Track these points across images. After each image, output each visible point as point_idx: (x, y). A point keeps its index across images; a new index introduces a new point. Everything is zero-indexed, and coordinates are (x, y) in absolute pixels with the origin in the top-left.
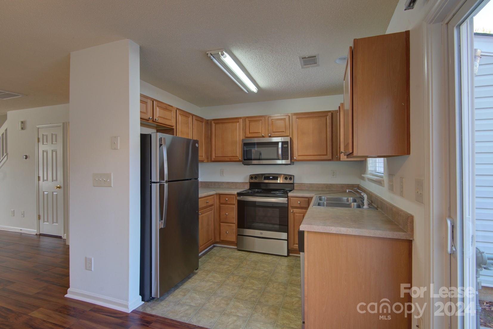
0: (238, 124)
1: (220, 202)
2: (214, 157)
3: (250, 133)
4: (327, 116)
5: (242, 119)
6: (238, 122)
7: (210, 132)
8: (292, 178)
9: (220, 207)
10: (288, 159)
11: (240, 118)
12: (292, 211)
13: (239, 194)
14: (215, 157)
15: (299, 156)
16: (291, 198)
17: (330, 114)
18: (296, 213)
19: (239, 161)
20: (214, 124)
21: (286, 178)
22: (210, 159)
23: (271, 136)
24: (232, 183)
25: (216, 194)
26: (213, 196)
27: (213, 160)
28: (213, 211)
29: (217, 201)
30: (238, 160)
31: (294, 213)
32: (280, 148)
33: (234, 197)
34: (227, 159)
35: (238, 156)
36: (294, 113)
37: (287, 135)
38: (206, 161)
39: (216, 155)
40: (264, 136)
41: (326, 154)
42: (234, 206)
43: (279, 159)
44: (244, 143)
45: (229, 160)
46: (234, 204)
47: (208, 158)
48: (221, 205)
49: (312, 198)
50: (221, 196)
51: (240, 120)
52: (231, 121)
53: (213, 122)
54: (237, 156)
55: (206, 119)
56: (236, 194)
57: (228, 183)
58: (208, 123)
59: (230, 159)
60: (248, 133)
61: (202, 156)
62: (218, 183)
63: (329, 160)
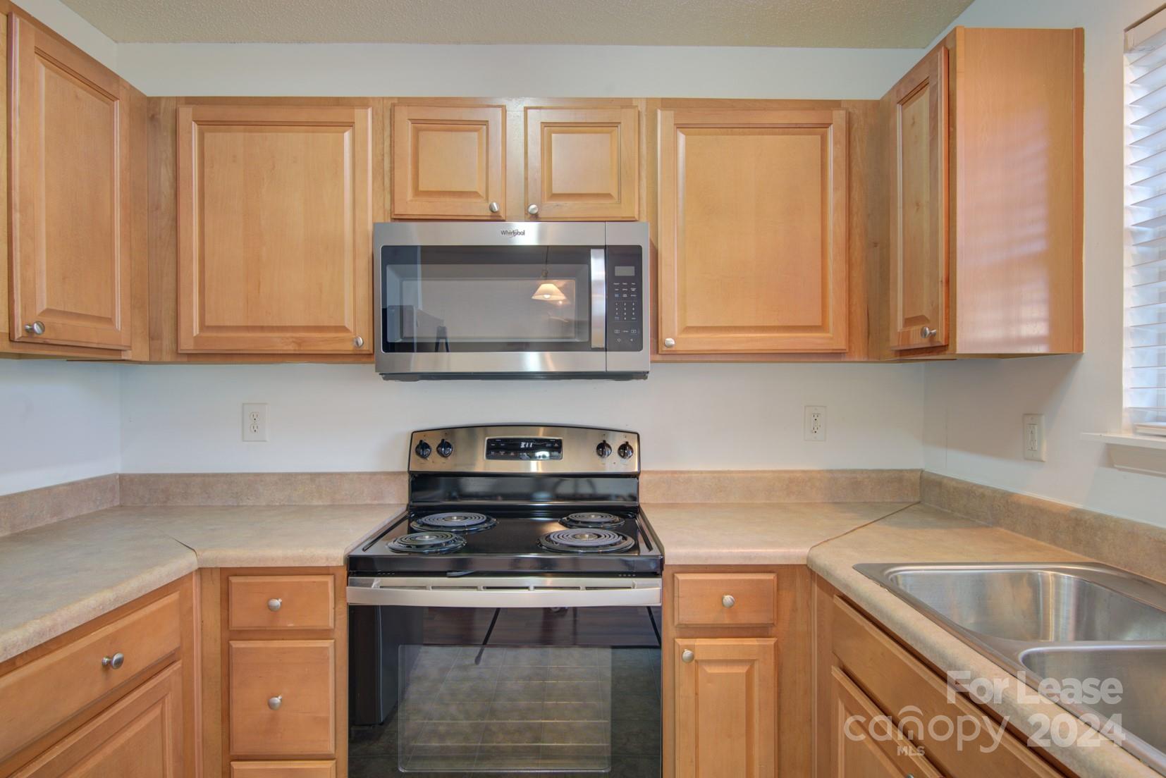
0: (347, 135)
1: (226, 621)
2: (196, 331)
3: (417, 192)
4: (826, 126)
5: (370, 111)
6: (351, 125)
7: (165, 174)
8: (630, 447)
9: (227, 653)
10: (641, 348)
11: (363, 102)
12: (687, 653)
13: (359, 566)
14: (203, 327)
15: (688, 329)
16: (680, 577)
17: (839, 118)
18: (709, 662)
19: (358, 356)
20: (195, 127)
21: (603, 450)
22: (167, 342)
23: (540, 215)
24: (314, 476)
25: (200, 570)
26: (174, 597)
27: (187, 345)
28: (168, 700)
29: (205, 615)
30: (348, 347)
31: (697, 661)
32: (598, 282)
33: (326, 583)
34: (281, 343)
35: (349, 324)
36: (663, 100)
37: (626, 214)
38: (139, 350)
39: (207, 316)
40: (502, 215)
41: (819, 323)
42: (327, 644)
43: (585, 346)
44: (385, 249)
45: (291, 348)
46: (323, 634)
47: (153, 337)
48: (236, 644)
50: (234, 580)
51: (358, 112)
52: (303, 115)
53: (186, 114)
54: (343, 329)
55: (144, 95)
56: (341, 563)
57: (288, 479)
58: (153, 118)
59: (300, 342)
60: (409, 194)
61: (110, 321)
62: (229, 479)
63: (834, 355)
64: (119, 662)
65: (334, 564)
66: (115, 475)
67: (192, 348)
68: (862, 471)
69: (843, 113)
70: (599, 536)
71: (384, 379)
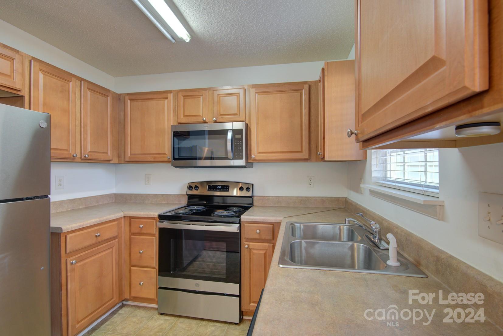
0: (166, 101)
1: (130, 230)
2: (129, 155)
3: (184, 116)
4: (302, 90)
5: (172, 94)
6: (167, 98)
7: (122, 113)
8: (249, 188)
9: (130, 239)
10: (242, 159)
11: (170, 92)
12: (246, 246)
13: (162, 218)
14: (131, 154)
15: (260, 153)
16: (246, 224)
17: (306, 87)
18: (254, 249)
19: (168, 161)
20: (129, 101)
21: (241, 189)
22: (122, 158)
23: (218, 121)
24: (163, 195)
25: (124, 217)
26: (116, 222)
27: (127, 159)
28: (114, 248)
29: (125, 229)
30: (166, 159)
31: (250, 249)
32: (229, 139)
33: (154, 222)
34: (150, 158)
35: (167, 153)
36: (253, 85)
37: (241, 119)
38: (116, 160)
39: (132, 151)
40: (207, 121)
41: (300, 150)
42: (154, 238)
43: (227, 158)
44: (174, 132)
45: (152, 159)
46: (153, 235)
47: (119, 157)
48: (132, 236)
49: (279, 224)
50: (132, 220)
51: (169, 95)
52: (156, 96)
53: (127, 98)
54: (165, 154)
55: (117, 93)
56: (157, 216)
57: (156, 196)
58: (119, 99)
59: (154, 158)
60: (182, 117)
61: (107, 153)
62: (141, 196)
63: (305, 160)
64: (99, 236)
65: (155, 217)
66: (113, 194)
67: (128, 160)
68: (325, 197)
69: (307, 85)
70: (229, 213)
71: (175, 168)
